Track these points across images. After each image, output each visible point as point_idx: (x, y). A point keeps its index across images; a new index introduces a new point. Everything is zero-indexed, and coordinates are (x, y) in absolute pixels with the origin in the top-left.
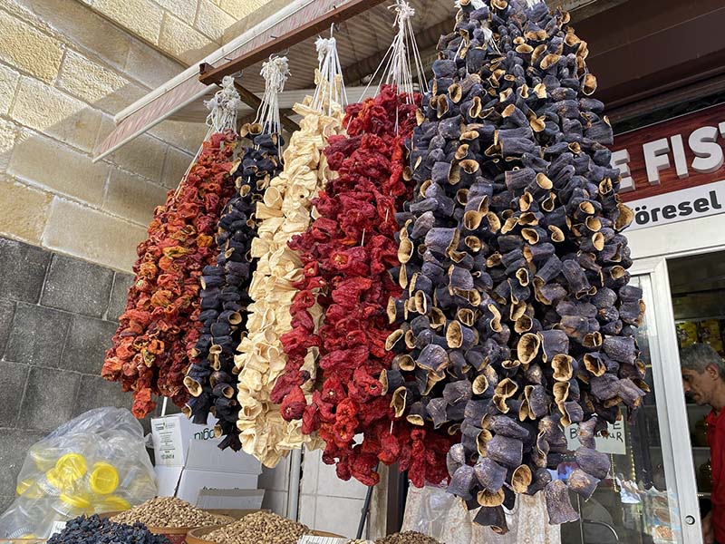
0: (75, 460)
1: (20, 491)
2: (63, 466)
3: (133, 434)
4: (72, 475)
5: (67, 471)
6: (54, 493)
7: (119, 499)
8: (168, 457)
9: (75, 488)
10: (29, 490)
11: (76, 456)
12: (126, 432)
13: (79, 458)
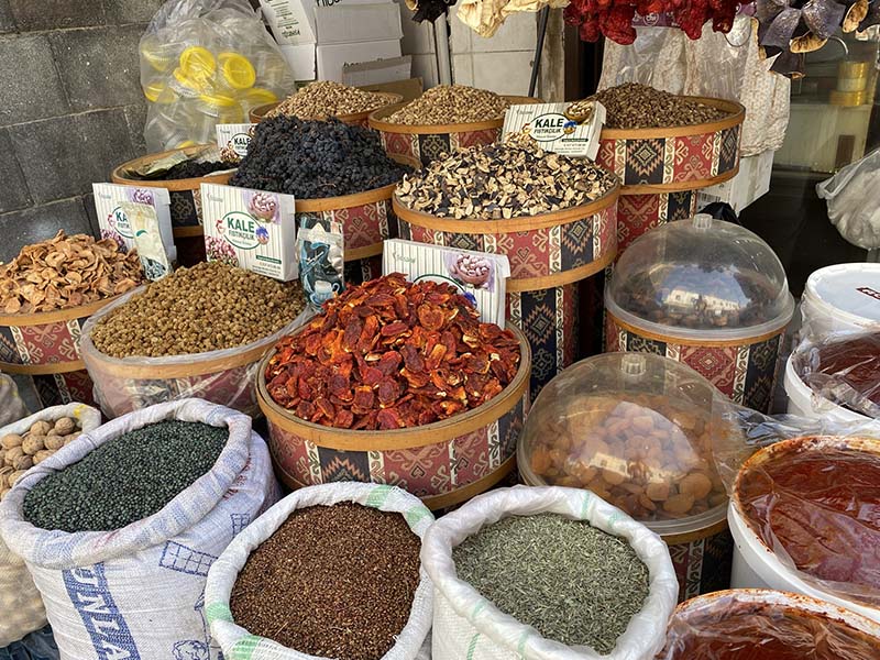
0: (200, 55)
1: (152, 97)
2: (188, 64)
3: (243, 12)
4: (202, 72)
5: (196, 70)
6: (192, 94)
7: (261, 91)
8: (292, 34)
9: (214, 86)
10: (162, 95)
11: (198, 49)
12: (232, 10)
13: (203, 51)
